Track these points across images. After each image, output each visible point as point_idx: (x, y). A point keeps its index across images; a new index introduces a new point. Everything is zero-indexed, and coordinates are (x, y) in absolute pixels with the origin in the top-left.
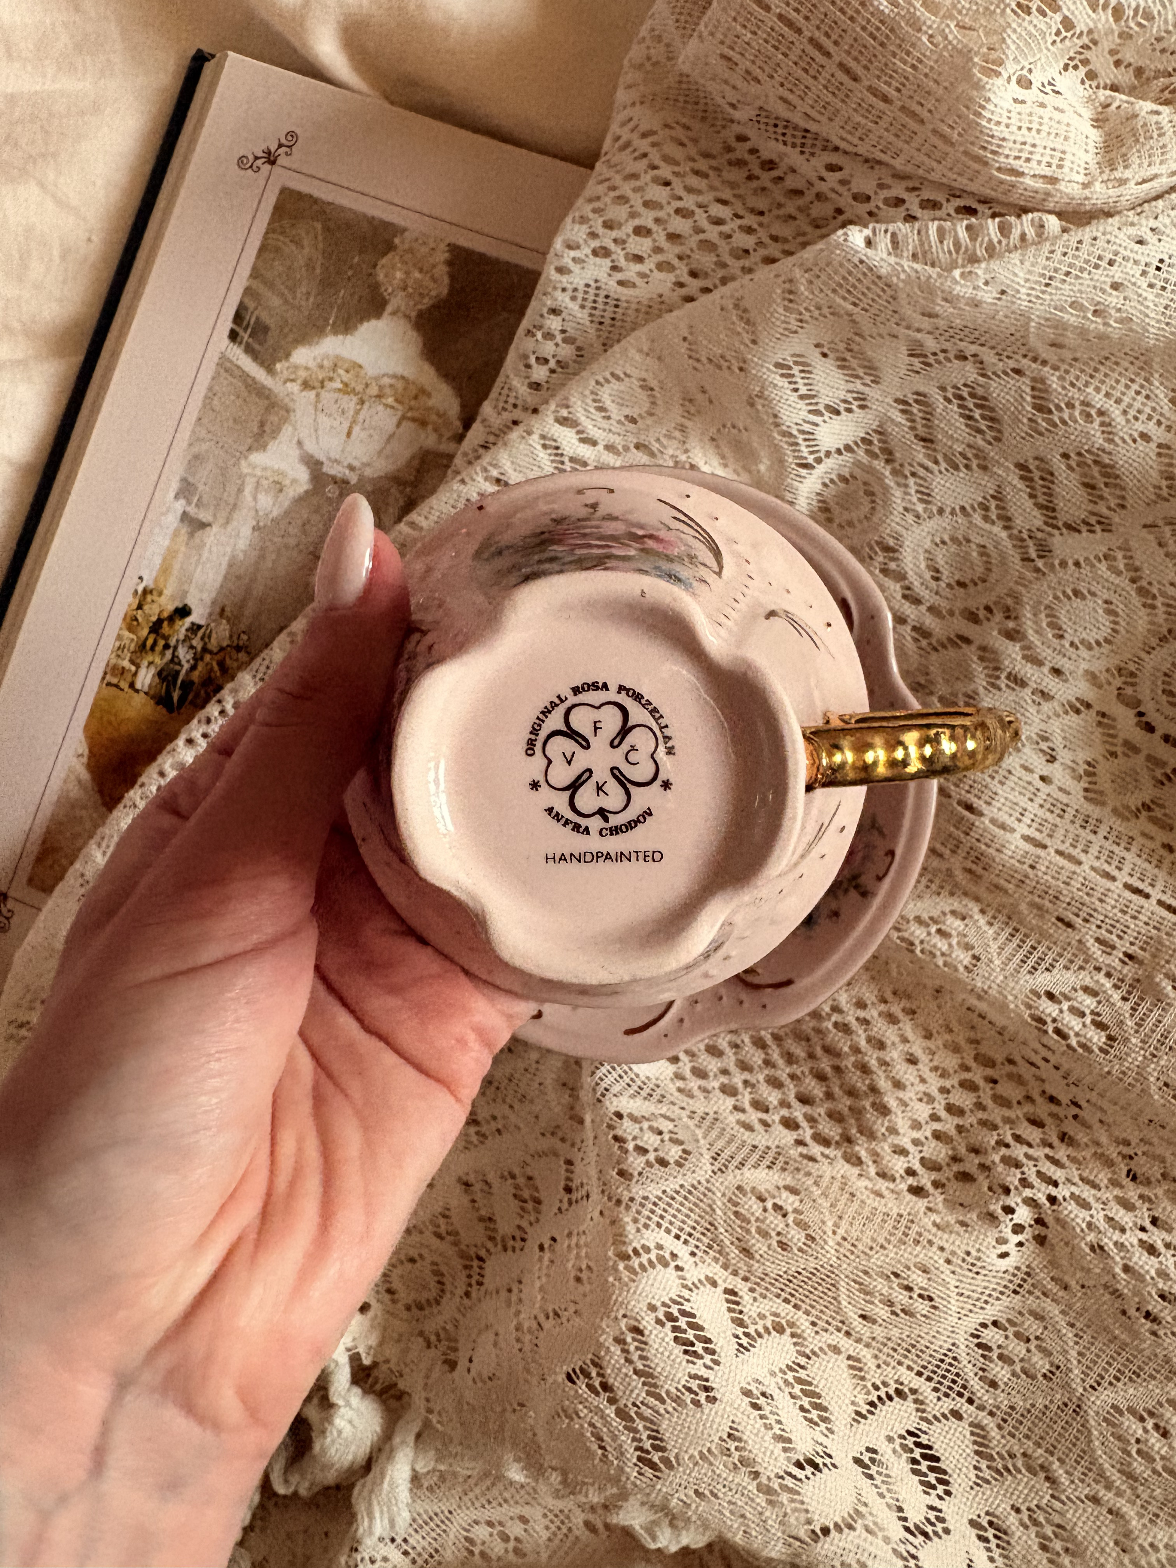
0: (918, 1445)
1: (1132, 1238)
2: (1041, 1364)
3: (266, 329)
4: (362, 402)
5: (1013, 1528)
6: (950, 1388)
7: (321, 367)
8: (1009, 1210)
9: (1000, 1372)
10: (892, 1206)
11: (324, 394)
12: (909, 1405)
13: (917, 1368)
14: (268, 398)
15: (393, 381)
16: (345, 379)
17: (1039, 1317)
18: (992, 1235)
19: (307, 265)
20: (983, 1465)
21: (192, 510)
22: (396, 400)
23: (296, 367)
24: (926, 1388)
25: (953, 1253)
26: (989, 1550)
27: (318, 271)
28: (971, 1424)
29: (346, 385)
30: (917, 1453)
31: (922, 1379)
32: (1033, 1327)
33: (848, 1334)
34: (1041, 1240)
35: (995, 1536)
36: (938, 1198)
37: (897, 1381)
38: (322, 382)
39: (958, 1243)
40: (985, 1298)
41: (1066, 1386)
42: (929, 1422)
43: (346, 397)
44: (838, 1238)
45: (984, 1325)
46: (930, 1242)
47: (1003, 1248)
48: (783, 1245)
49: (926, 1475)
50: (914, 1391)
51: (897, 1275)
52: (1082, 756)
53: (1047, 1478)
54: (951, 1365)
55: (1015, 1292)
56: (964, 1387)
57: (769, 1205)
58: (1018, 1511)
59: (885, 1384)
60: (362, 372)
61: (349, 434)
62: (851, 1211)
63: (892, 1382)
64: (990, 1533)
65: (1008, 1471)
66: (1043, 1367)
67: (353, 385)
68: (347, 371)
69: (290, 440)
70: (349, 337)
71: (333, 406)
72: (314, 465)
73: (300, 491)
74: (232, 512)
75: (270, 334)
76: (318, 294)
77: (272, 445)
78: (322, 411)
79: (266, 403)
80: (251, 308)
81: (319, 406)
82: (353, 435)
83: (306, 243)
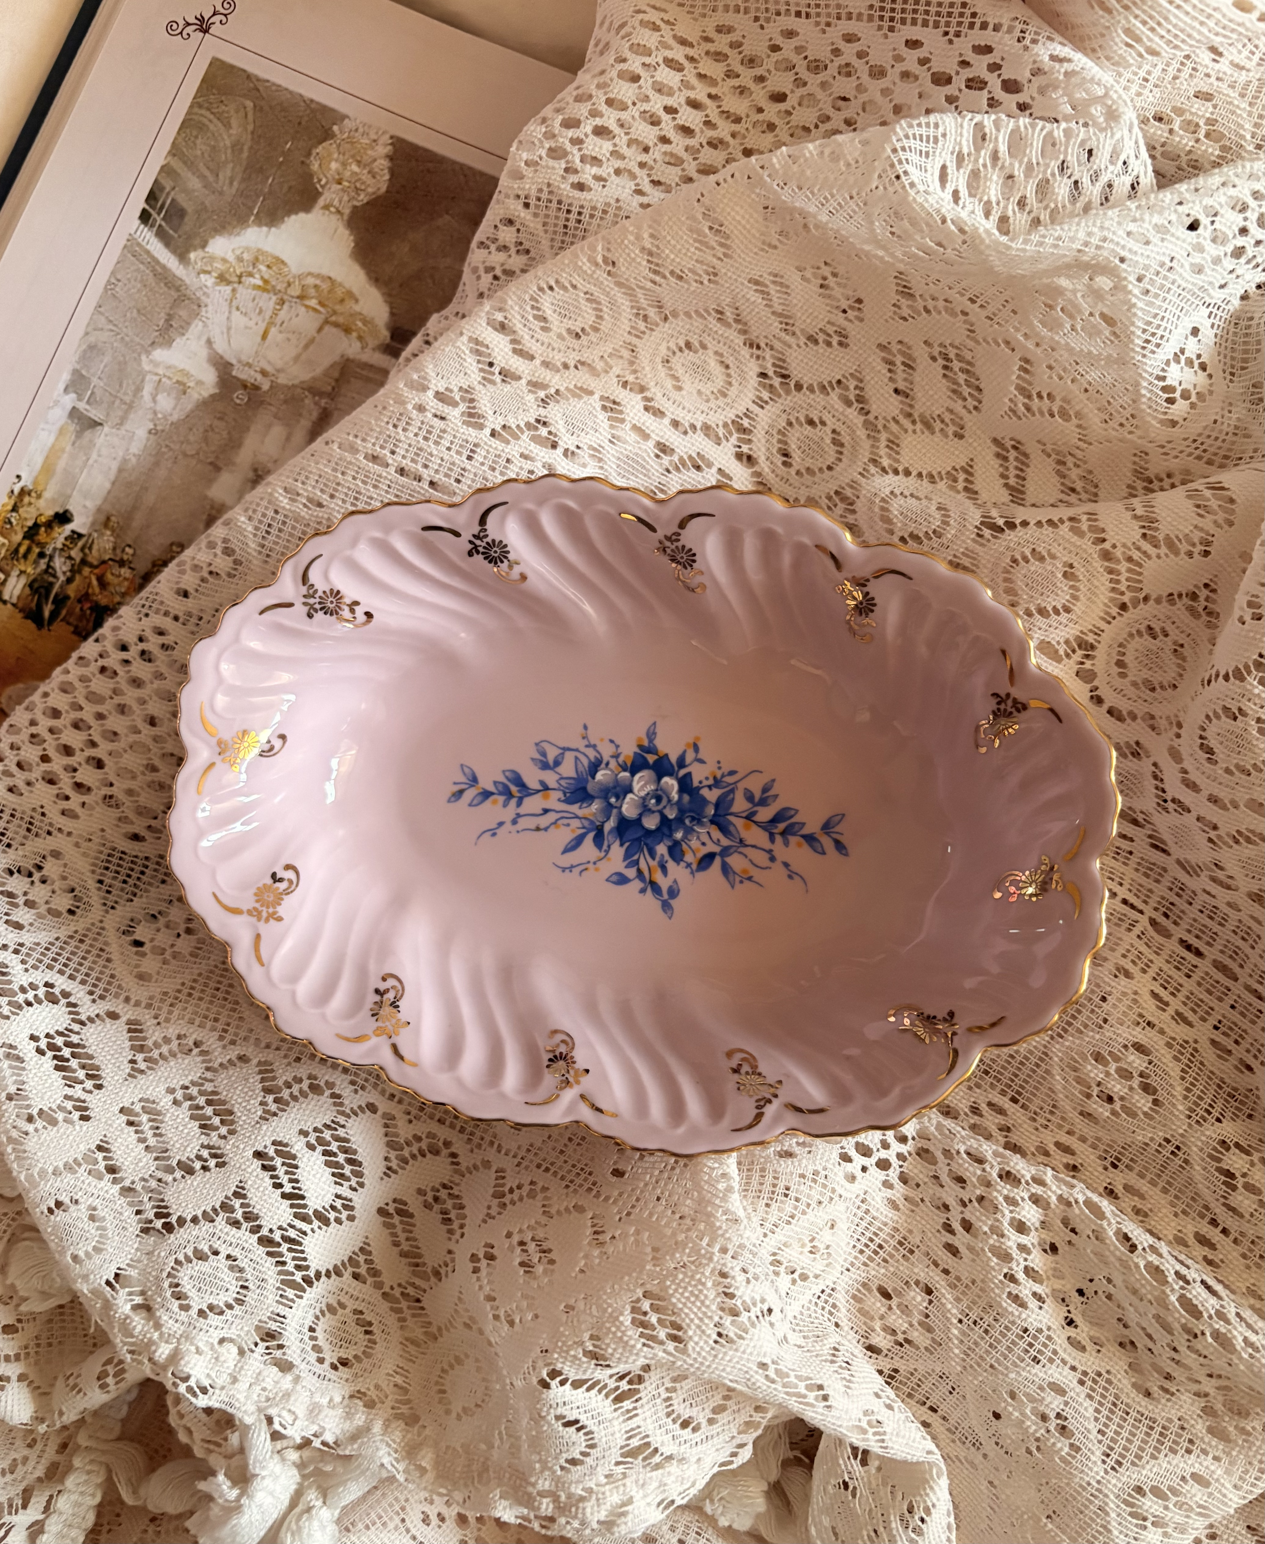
3: (183, 213)
4: (282, 302)
7: (240, 259)
14: (178, 290)
15: (318, 282)
16: (266, 277)
19: (234, 147)
21: (82, 406)
22: (322, 304)
23: (212, 259)
27: (246, 153)
29: (266, 282)
38: (240, 277)
43: (265, 295)
60: (285, 269)
61: (265, 336)
67: (274, 282)
68: (268, 267)
69: (199, 338)
70: (273, 229)
71: (251, 305)
72: (223, 367)
73: (206, 394)
74: (127, 412)
75: (186, 219)
76: (243, 180)
77: (179, 342)
78: (238, 309)
79: (175, 295)
80: (168, 189)
81: (234, 303)
82: (270, 337)
83: (234, 122)
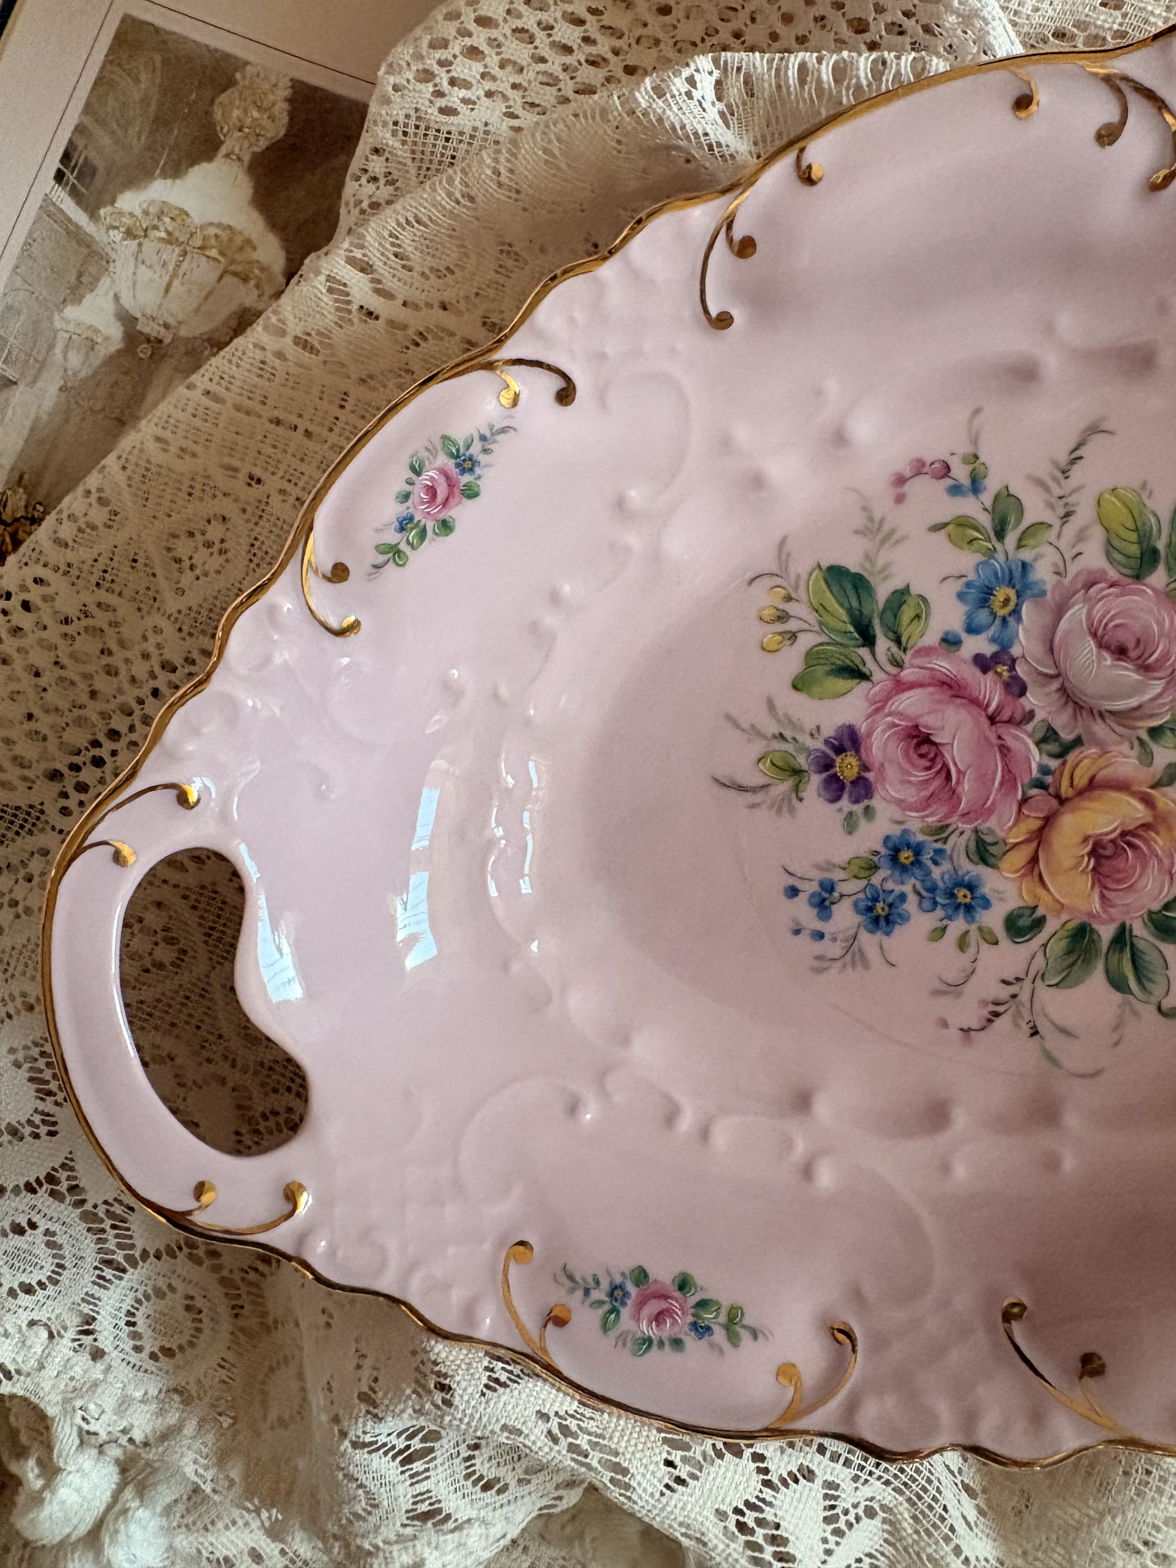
3: (94, 171)
4: (185, 253)
7: (146, 213)
11: (146, 242)
14: (88, 246)
15: (219, 232)
16: (170, 229)
19: (142, 100)
22: (222, 253)
23: (121, 213)
27: (153, 107)
29: (170, 234)
38: (146, 230)
43: (169, 248)
60: (188, 221)
61: (167, 290)
67: (177, 234)
68: (172, 218)
69: (107, 293)
70: (178, 181)
71: (155, 257)
72: (127, 320)
73: (112, 349)
74: (40, 370)
75: (97, 177)
76: (151, 132)
77: (88, 299)
78: (143, 262)
79: (85, 251)
80: (81, 147)
81: (141, 257)
82: (173, 290)
83: (143, 77)
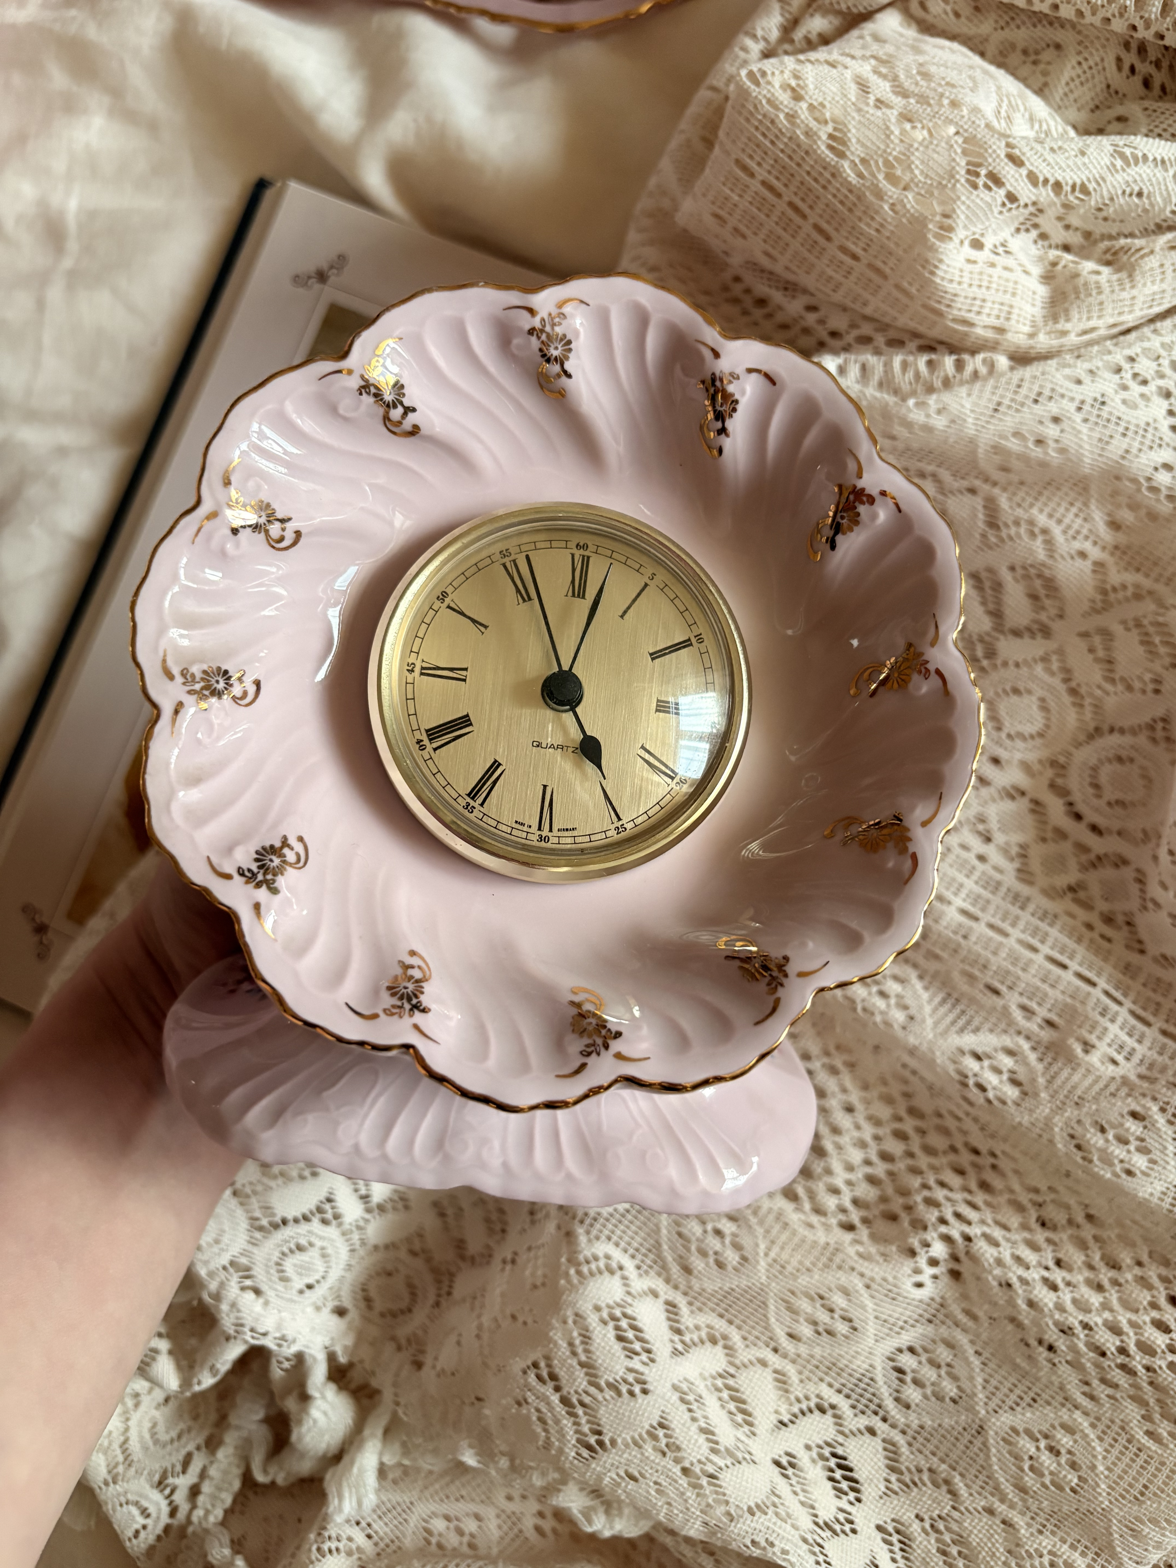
0: (834, 1455)
1: (1035, 1275)
2: (950, 1388)
5: (916, 1534)
6: (867, 1406)
8: (927, 1245)
9: (913, 1394)
10: (821, 1236)
12: (828, 1419)
13: (837, 1386)
17: (950, 1345)
18: (908, 1265)
20: (893, 1478)
24: (844, 1405)
25: (872, 1279)
26: (891, 1551)
28: (884, 1441)
30: (833, 1462)
31: (841, 1396)
32: (944, 1354)
33: (776, 1350)
34: (955, 1275)
35: (900, 1542)
36: (863, 1232)
37: (818, 1396)
39: (876, 1271)
40: (901, 1323)
41: (971, 1410)
42: (846, 1436)
44: (769, 1260)
45: (900, 1351)
46: (853, 1269)
47: (919, 1278)
48: (720, 1265)
49: (839, 1482)
50: (833, 1407)
51: (822, 1298)
52: (1016, 838)
53: (950, 1492)
54: (868, 1385)
55: (930, 1321)
56: (880, 1406)
57: (709, 1227)
58: (922, 1520)
59: (807, 1398)
62: (784, 1237)
63: (813, 1396)
64: (895, 1538)
65: (915, 1484)
66: (951, 1390)
